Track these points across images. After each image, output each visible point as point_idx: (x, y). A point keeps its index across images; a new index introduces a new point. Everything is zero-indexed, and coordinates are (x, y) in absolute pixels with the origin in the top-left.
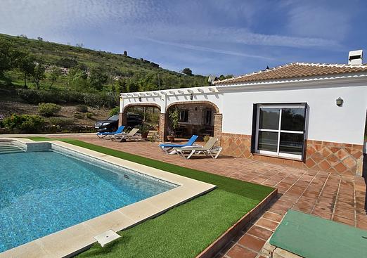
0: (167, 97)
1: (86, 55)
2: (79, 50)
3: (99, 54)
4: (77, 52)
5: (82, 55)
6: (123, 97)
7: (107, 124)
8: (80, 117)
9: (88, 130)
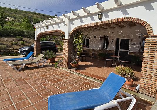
0: (71, 21)
1: (37, 15)
2: (35, 14)
3: (44, 15)
4: (33, 14)
5: (35, 15)
6: (36, 27)
7: (27, 49)
8: (16, 45)
9: (17, 53)
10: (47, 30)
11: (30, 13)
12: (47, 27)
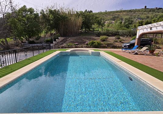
1: (124, 13)
3: (130, 11)
4: (120, 13)
5: (122, 13)
6: (139, 29)
7: (129, 44)
8: (116, 42)
9: (119, 47)
10: (150, 31)
11: (117, 12)
12: (151, 28)
